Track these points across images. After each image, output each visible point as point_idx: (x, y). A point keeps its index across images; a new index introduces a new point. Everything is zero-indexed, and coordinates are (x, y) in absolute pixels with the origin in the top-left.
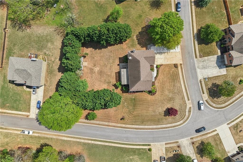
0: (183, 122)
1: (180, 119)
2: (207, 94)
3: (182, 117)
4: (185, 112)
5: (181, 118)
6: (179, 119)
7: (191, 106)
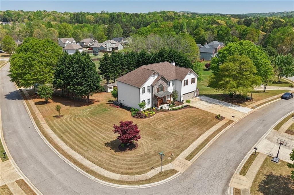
0: (117, 179)
1: (122, 170)
2: (255, 181)
3: (131, 169)
4: (153, 168)
5: (126, 169)
6: (121, 168)
7: (181, 170)
